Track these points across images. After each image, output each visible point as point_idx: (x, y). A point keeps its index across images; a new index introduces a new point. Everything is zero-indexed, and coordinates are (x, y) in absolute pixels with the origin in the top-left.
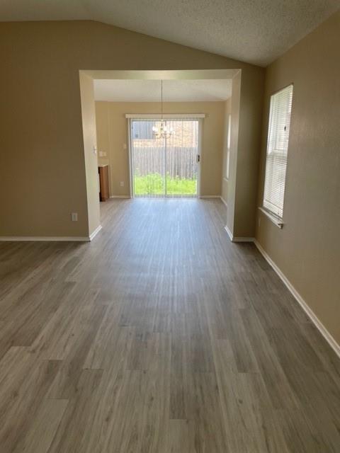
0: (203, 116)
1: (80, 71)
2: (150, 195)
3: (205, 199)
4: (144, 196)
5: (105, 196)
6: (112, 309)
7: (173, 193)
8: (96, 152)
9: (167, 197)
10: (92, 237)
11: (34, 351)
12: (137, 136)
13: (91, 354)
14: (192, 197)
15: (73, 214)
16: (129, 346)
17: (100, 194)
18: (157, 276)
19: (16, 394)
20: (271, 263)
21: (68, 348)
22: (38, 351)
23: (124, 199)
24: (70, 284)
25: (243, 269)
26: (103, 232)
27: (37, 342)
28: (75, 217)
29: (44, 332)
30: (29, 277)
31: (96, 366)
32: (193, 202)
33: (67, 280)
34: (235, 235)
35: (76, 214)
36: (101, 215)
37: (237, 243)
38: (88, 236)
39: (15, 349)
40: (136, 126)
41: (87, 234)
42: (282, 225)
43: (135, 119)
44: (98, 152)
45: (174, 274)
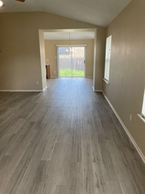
0: (86, 45)
1: (39, 30)
2: (66, 77)
3: (87, 78)
4: (64, 77)
5: (49, 77)
6: (50, 110)
7: (75, 76)
8: (45, 59)
9: (72, 77)
10: (44, 90)
11: (26, 120)
12: (60, 53)
13: (44, 120)
14: (82, 77)
15: (37, 82)
16: (56, 118)
17: (47, 76)
18: (66, 102)
19: (22, 129)
20: (106, 98)
21: (37, 119)
22: (28, 119)
23: (56, 78)
24: (37, 104)
25: (96, 100)
26: (48, 89)
27: (27, 118)
28: (38, 83)
29: (29, 115)
30: (23, 102)
31: (46, 123)
32: (83, 79)
33: (36, 102)
34: (95, 89)
35: (38, 82)
36: (47, 83)
37: (95, 92)
38: (42, 90)
39: (20, 119)
40: (60, 49)
41: (42, 89)
42: (109, 84)
43: (60, 47)
44: (46, 59)
45: (72, 101)
